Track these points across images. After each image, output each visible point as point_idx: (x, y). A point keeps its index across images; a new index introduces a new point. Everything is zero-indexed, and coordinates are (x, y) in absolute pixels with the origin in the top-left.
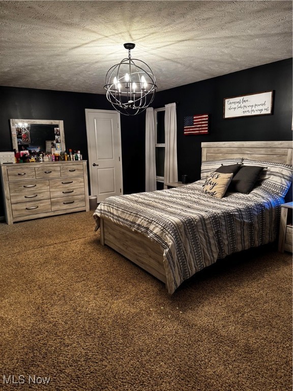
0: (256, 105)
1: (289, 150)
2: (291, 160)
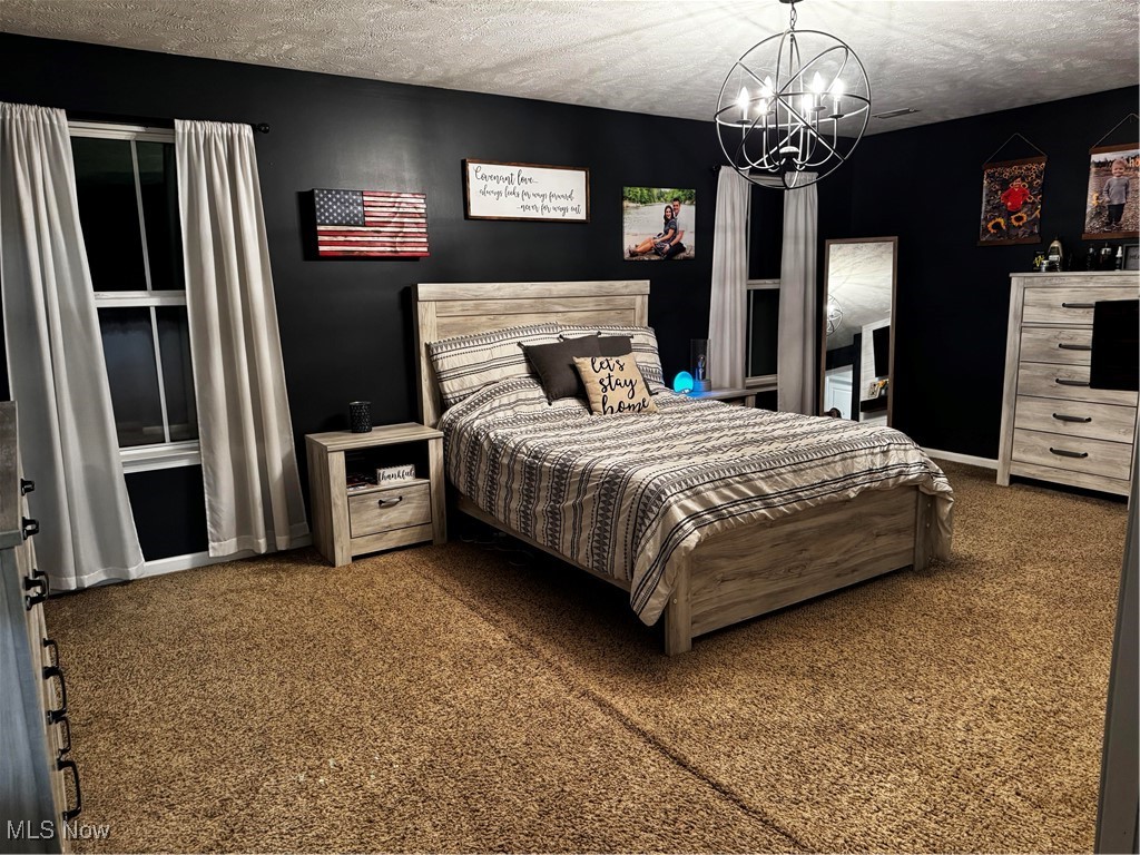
0: (552, 196)
1: (639, 299)
2: (642, 317)
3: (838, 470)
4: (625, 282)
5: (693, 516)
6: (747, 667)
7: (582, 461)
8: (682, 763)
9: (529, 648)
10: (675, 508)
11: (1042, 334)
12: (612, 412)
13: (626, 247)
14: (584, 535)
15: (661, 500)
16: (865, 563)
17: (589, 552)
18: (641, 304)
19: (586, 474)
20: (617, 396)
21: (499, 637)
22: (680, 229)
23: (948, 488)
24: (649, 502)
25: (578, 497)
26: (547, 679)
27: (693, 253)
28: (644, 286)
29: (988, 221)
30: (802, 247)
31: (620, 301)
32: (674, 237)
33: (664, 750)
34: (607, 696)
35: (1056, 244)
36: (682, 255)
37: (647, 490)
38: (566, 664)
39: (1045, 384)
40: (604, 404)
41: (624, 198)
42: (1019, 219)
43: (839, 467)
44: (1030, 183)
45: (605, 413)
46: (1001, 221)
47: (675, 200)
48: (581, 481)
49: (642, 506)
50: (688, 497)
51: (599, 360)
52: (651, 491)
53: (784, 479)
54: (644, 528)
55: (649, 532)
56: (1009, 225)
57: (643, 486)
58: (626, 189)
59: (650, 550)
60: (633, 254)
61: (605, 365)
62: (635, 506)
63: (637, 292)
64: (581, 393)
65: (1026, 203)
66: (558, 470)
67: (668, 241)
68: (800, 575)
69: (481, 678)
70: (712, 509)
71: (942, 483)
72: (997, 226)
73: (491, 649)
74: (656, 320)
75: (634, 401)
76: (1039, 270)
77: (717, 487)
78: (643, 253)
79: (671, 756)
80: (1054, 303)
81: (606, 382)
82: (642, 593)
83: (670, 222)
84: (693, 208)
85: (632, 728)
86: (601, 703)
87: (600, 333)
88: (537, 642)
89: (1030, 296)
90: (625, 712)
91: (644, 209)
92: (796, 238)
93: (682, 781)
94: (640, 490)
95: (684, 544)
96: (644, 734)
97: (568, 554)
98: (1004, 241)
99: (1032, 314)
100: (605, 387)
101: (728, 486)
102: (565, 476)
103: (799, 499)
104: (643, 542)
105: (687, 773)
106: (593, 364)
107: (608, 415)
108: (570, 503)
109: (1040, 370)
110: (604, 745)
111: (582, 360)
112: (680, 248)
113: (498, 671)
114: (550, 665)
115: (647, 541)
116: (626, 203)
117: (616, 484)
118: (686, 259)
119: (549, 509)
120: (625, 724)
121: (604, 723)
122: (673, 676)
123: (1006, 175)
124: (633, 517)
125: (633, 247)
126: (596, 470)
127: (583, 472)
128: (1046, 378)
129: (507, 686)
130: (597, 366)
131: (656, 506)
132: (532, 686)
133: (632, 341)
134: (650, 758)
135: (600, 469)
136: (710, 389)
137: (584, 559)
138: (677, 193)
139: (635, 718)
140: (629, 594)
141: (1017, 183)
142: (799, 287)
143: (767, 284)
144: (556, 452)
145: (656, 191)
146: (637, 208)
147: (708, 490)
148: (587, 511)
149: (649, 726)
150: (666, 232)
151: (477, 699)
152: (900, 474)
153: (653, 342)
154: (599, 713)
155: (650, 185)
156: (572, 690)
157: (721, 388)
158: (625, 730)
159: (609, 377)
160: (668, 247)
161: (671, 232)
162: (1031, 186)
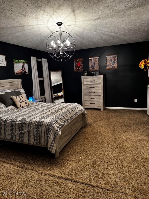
1: (19, 83)
2: (21, 87)
3: (75, 113)
4: (16, 79)
5: (58, 127)
6: (72, 155)
7: (28, 120)
8: (76, 182)
9: (25, 168)
10: (55, 127)
11: (87, 86)
12: (23, 108)
13: (15, 72)
14: (32, 137)
15: (52, 125)
16: (78, 128)
17: (34, 141)
18: (20, 84)
19: (30, 123)
20: (23, 104)
21: (15, 167)
22: (25, 68)
23: (87, 112)
24: (49, 127)
25: (28, 129)
26: (34, 174)
27: (28, 73)
28: (20, 80)
29: (75, 68)
30: (46, 72)
31: (16, 83)
32: (24, 70)
33: (71, 180)
34: (50, 173)
35: (86, 72)
36: (26, 74)
37: (48, 124)
38: (36, 168)
39: (88, 93)
40: (21, 106)
41: (13, 62)
42: (80, 68)
43: (75, 112)
44: (81, 62)
45: (21, 108)
46: (77, 68)
47: (24, 62)
48: (29, 125)
49: (48, 128)
50: (56, 124)
51: (17, 96)
52: (49, 124)
53: (69, 116)
54: (49, 133)
55: (51, 133)
56: (78, 69)
57: (47, 123)
58: (14, 60)
59: (52, 137)
60: (17, 73)
61: (19, 97)
62: (46, 128)
63: (19, 81)
64: (14, 104)
65: (81, 65)
66: (21, 123)
67: (23, 71)
68: (71, 133)
69: (17, 180)
70: (61, 125)
71: (86, 112)
72: (77, 69)
73: (15, 171)
74: (23, 87)
75: (27, 105)
76: (85, 76)
77: (60, 120)
78: (19, 73)
79: (73, 181)
80: (88, 81)
81: (20, 101)
82: (52, 147)
83: (23, 67)
84: (27, 64)
85: (61, 178)
86: (51, 175)
87: (14, 90)
88: (25, 165)
89: (85, 80)
90: (56, 174)
91: (18, 64)
92: (45, 70)
93: (79, 186)
94: (47, 124)
95: (59, 134)
96: (64, 178)
97: (27, 142)
98: (78, 71)
99: (85, 83)
100: (20, 102)
101: (62, 119)
102: (23, 124)
103: (71, 119)
104: (50, 136)
105: (78, 184)
106: (16, 98)
107: (22, 108)
108: (26, 130)
109: (87, 91)
110: (58, 185)
111: (13, 97)
112: (25, 72)
113: (20, 176)
114: (33, 170)
115: (51, 135)
116: (14, 63)
117: (40, 124)
118: (27, 74)
119: (20, 133)
120: (59, 178)
121: (54, 179)
122: (60, 162)
123: (77, 61)
124: (46, 130)
125: (17, 72)
126: (33, 122)
127: (29, 123)
128: (88, 92)
129: (25, 179)
130: (17, 98)
131: (51, 127)
132: (31, 177)
133: (21, 91)
134: (69, 183)
135: (34, 121)
136: (36, 100)
137: (32, 142)
138: (24, 61)
139: (60, 175)
140: (48, 148)
141: (79, 62)
142: (47, 79)
143: (41, 79)
144: (19, 119)
145: (20, 61)
146: (16, 64)
147: (59, 121)
148: (32, 132)
149: (64, 176)
150: (23, 69)
151: (20, 186)
152: (81, 111)
153: (24, 91)
154: (51, 177)
155: (19, 59)
156: (41, 174)
157: (37, 99)
158: (60, 179)
159: (21, 100)
160: (23, 72)
161: (24, 69)
162: (81, 63)
